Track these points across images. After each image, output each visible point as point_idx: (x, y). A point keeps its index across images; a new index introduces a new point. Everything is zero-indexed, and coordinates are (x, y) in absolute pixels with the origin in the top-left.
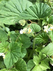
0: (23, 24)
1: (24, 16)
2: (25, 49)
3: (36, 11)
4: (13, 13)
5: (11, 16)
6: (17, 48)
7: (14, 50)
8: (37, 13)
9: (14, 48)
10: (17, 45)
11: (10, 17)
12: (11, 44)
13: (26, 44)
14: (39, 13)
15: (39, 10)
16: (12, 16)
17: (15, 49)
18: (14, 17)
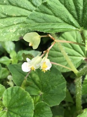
2: (48, 109)
3: (73, 7)
4: (16, 8)
5: (8, 16)
6: (25, 105)
7: (16, 110)
9: (16, 104)
10: (23, 97)
11: (6, 20)
12: (9, 93)
13: (52, 94)
16: (11, 17)
17: (18, 107)
18: (16, 19)
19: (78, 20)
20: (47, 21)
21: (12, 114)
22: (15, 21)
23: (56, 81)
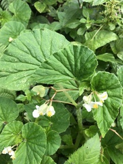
0: (40, 92)
1: (43, 74)
2: (57, 135)
3: (68, 63)
4: (24, 64)
5: (20, 71)
6: (39, 136)
7: (33, 141)
8: (69, 67)
9: (33, 136)
10: (37, 130)
11: (19, 74)
12: (27, 128)
14: (74, 67)
15: (73, 60)
16: (22, 71)
17: (34, 138)
18: (26, 72)
19: (72, 72)
20: (49, 75)
21: (30, 144)
22: (25, 74)
23: (62, 113)
